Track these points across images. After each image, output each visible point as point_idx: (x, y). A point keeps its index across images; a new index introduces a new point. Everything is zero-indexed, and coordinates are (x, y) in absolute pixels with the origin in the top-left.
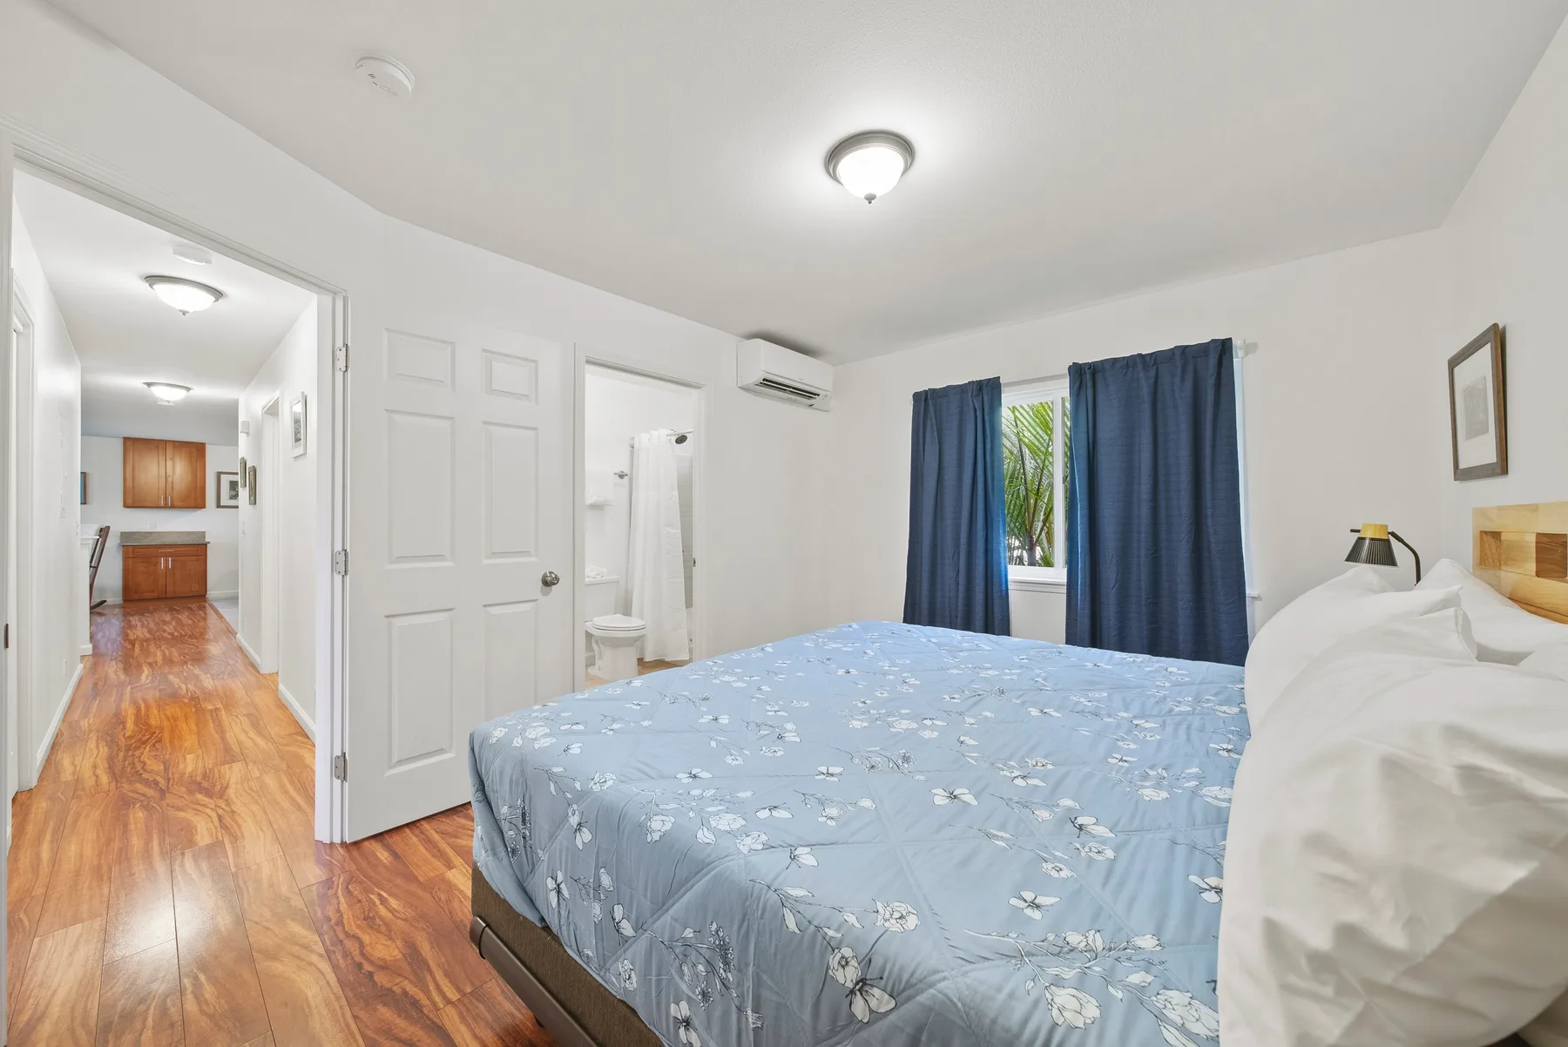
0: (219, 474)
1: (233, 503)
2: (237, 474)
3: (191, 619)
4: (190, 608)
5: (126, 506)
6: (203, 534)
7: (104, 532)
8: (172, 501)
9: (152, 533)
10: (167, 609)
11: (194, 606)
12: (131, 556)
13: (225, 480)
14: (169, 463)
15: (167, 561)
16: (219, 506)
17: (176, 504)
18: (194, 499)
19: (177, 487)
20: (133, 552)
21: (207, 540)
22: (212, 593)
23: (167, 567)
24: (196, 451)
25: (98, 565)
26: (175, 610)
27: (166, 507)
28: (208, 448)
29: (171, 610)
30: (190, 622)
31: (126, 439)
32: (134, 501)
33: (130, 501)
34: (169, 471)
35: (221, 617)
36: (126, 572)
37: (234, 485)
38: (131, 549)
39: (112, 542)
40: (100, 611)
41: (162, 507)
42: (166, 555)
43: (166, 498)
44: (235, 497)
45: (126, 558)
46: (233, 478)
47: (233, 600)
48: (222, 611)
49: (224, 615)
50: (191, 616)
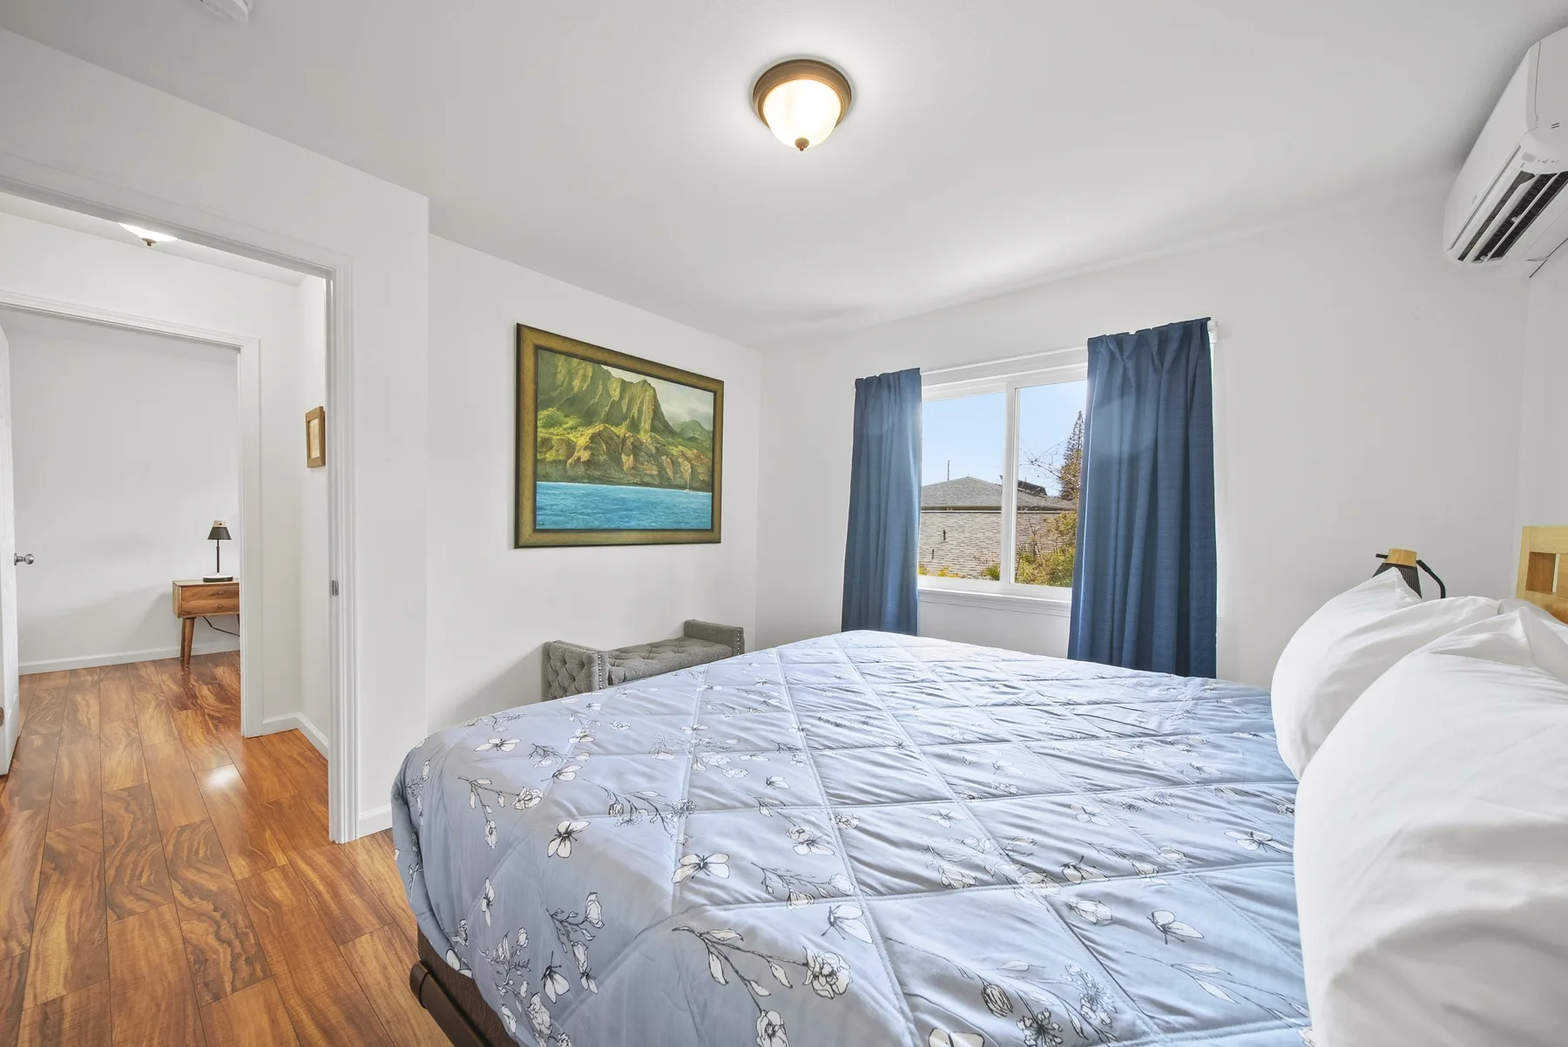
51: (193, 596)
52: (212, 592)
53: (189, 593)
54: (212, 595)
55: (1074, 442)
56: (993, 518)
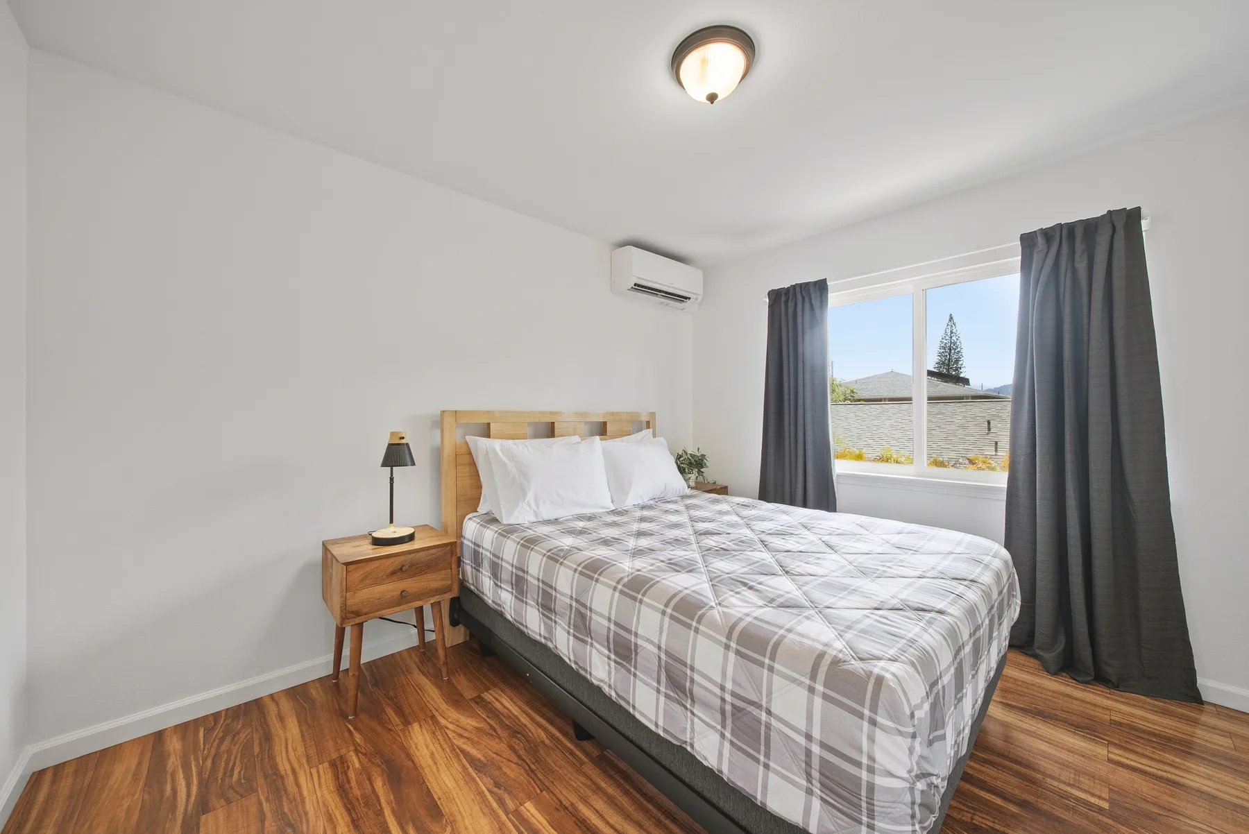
51: (363, 580)
52: (390, 570)
53: (357, 575)
54: (393, 573)
55: (947, 342)
56: (905, 407)
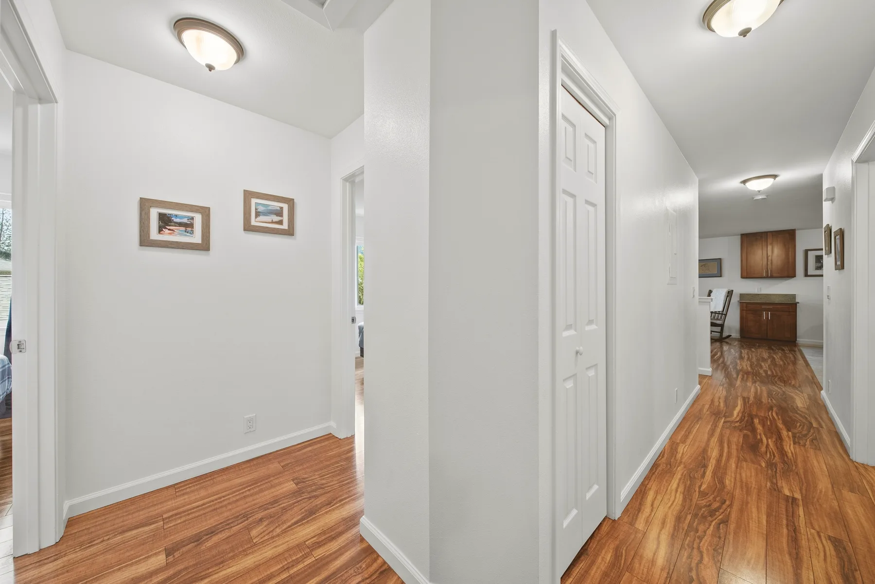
0: (806, 252)
1: (818, 272)
2: (822, 249)
3: (783, 361)
4: (783, 350)
5: (742, 277)
6: (794, 296)
7: (730, 294)
8: (771, 271)
9: (759, 294)
10: (767, 348)
11: (786, 349)
12: (745, 309)
13: (812, 256)
14: (770, 248)
15: (767, 315)
16: (806, 275)
17: (775, 275)
18: (787, 272)
19: (775, 262)
20: (746, 307)
21: (797, 301)
22: (800, 340)
23: (767, 318)
24: (788, 237)
25: (727, 313)
26: (773, 350)
27: (767, 277)
28: (797, 232)
29: (770, 348)
30: (781, 363)
31: (742, 235)
32: (747, 274)
33: (745, 274)
34: (770, 253)
35: (807, 364)
36: (742, 319)
37: (819, 259)
38: (745, 305)
39: (735, 299)
40: (728, 341)
41: (764, 278)
42: (767, 310)
43: (767, 272)
44: (820, 267)
45: (742, 310)
46: (818, 253)
47: (819, 348)
48: (808, 357)
49: (810, 362)
50: (783, 359)
